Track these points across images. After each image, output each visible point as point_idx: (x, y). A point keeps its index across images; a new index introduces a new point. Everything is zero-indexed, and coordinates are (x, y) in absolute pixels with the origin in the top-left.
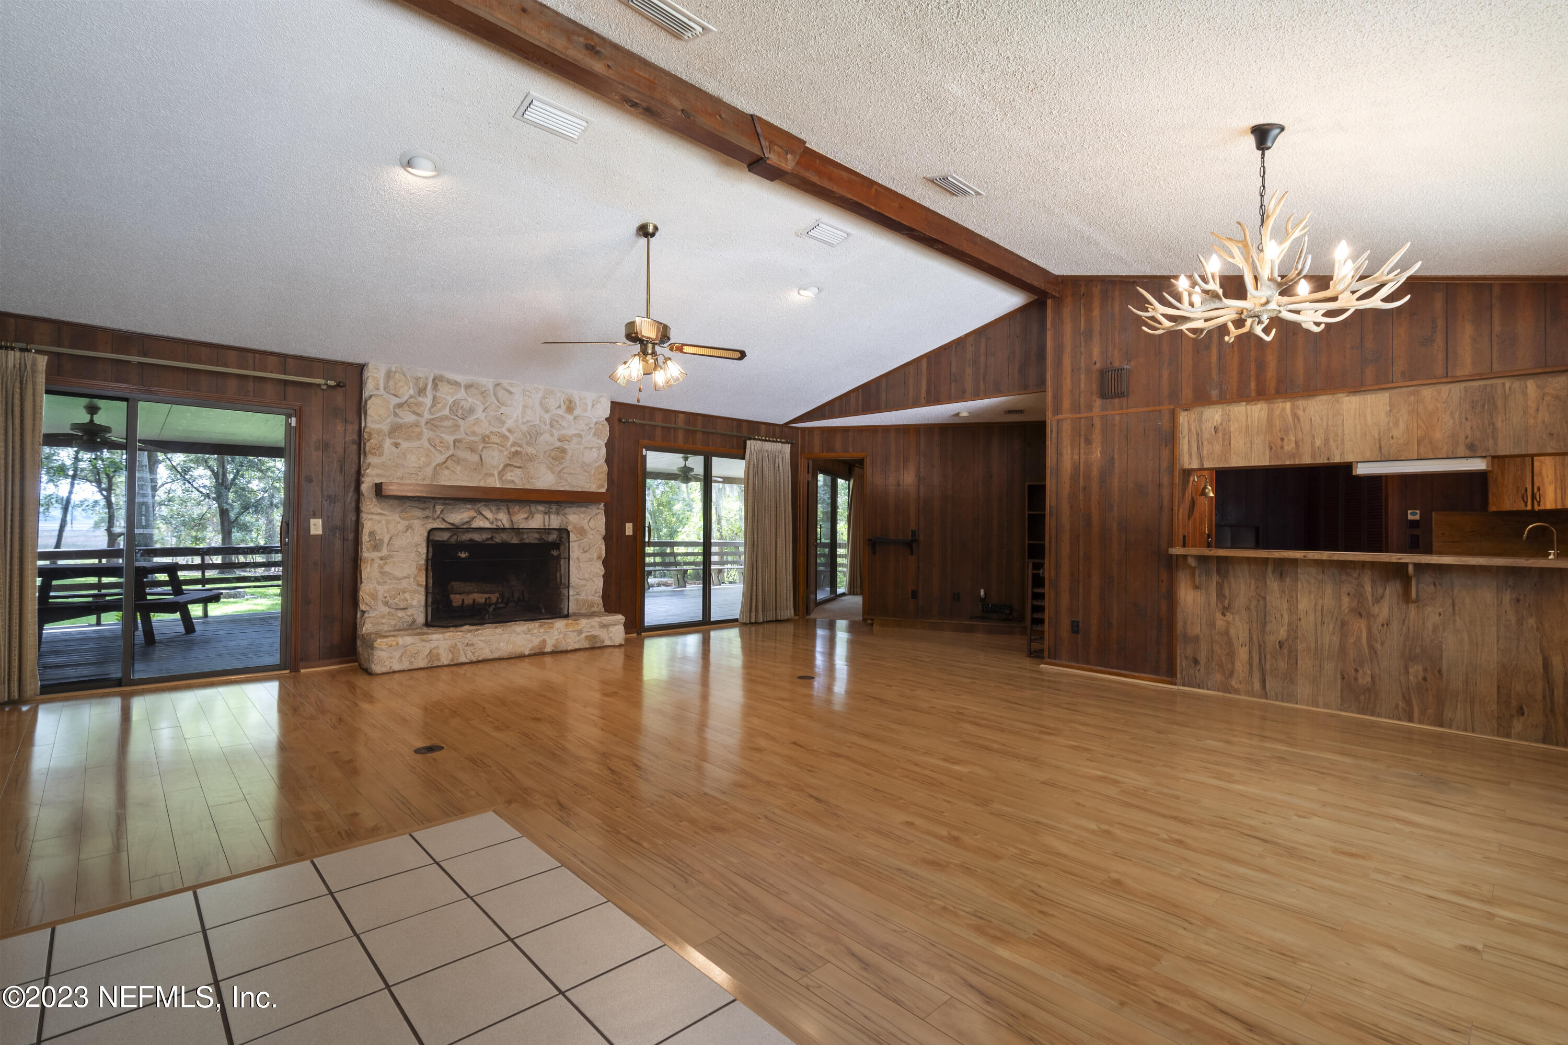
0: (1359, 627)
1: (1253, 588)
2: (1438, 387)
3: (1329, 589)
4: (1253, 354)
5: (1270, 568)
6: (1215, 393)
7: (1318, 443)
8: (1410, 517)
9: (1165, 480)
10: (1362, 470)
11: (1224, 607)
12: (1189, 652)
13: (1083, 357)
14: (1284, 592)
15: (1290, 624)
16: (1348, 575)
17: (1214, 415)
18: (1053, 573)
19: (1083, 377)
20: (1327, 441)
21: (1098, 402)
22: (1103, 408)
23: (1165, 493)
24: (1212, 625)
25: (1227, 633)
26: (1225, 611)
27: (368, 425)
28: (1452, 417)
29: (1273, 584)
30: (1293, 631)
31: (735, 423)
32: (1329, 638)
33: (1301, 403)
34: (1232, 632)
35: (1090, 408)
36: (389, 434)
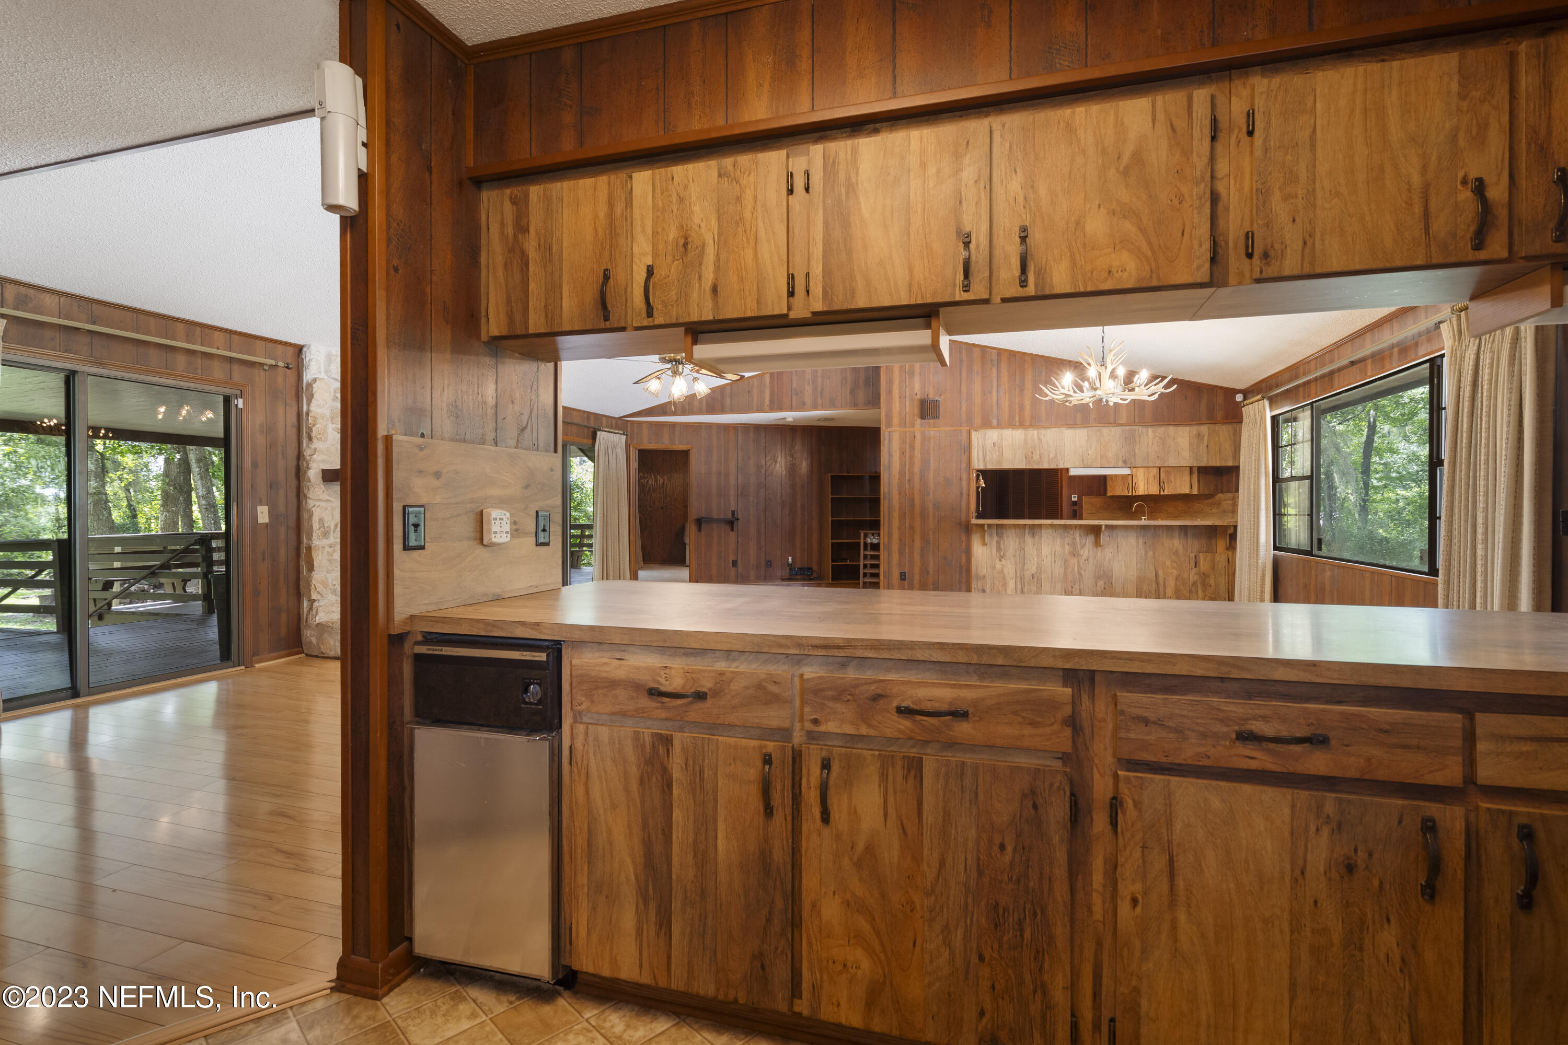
0: (1073, 562)
1: (1017, 543)
2: (1111, 428)
3: (1058, 541)
4: (1017, 399)
5: (1027, 531)
6: (995, 422)
7: (1052, 456)
8: (1073, 499)
9: (964, 476)
10: (1073, 472)
11: (1001, 556)
12: (980, 586)
13: (907, 389)
14: (1034, 545)
15: (1038, 564)
16: (1068, 533)
17: (993, 435)
18: (886, 540)
19: (907, 403)
20: (1056, 454)
21: (919, 421)
22: (922, 425)
23: (964, 484)
24: (994, 567)
25: (1002, 572)
26: (1001, 558)
27: (312, 409)
28: (1116, 445)
29: (1029, 540)
30: (1039, 568)
31: (586, 415)
32: (1059, 570)
33: (1043, 431)
34: (1006, 571)
35: (913, 425)
36: (332, 419)
